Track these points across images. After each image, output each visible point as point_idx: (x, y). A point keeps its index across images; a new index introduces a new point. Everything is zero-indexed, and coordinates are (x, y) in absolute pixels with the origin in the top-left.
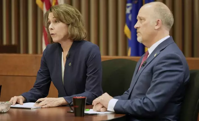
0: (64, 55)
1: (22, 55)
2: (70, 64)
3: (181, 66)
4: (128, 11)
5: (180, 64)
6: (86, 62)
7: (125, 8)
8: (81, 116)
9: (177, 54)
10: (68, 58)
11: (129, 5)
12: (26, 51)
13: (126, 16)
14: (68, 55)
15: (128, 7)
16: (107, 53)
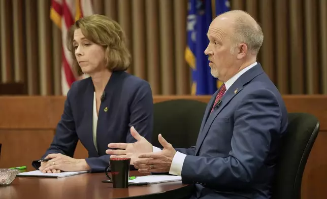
0: (98, 96)
1: (30, 98)
2: (106, 110)
3: (276, 109)
4: (191, 26)
5: (274, 105)
6: (129, 106)
7: (185, 22)
8: (124, 187)
9: (269, 90)
10: (103, 99)
11: (191, 17)
12: (38, 92)
13: (187, 34)
14: (103, 95)
15: (191, 20)
16: (160, 92)
